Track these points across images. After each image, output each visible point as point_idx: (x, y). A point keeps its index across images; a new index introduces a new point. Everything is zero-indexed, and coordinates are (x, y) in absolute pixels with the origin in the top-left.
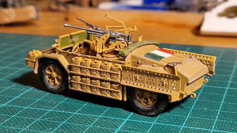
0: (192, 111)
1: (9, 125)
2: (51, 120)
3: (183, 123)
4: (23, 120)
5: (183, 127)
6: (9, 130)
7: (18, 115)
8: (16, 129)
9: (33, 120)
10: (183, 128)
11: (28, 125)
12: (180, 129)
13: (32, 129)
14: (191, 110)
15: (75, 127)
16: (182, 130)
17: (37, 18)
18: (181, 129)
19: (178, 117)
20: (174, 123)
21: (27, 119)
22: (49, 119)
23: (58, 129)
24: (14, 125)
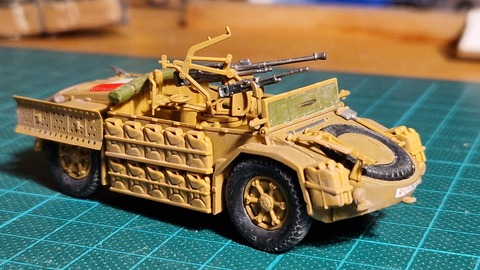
0: (439, 216)
1: (63, 239)
2: (147, 229)
3: (419, 240)
4: (91, 229)
5: (418, 249)
6: (62, 248)
7: (82, 219)
8: (77, 248)
9: (110, 230)
10: (420, 251)
11: (99, 239)
12: (412, 253)
13: (109, 248)
14: (437, 214)
15: (196, 246)
16: (417, 256)
17: (123, 22)
18: (415, 254)
19: (408, 228)
20: (400, 240)
21: (99, 228)
22: (144, 229)
23: (161, 248)
24: (72, 239)
